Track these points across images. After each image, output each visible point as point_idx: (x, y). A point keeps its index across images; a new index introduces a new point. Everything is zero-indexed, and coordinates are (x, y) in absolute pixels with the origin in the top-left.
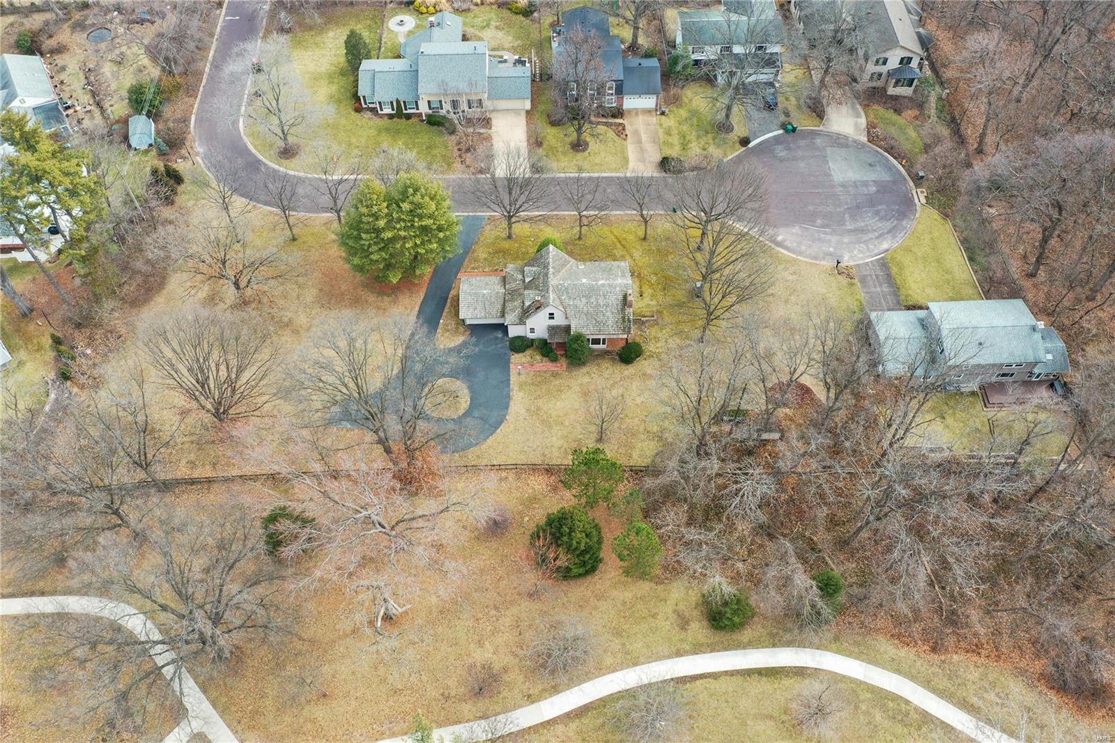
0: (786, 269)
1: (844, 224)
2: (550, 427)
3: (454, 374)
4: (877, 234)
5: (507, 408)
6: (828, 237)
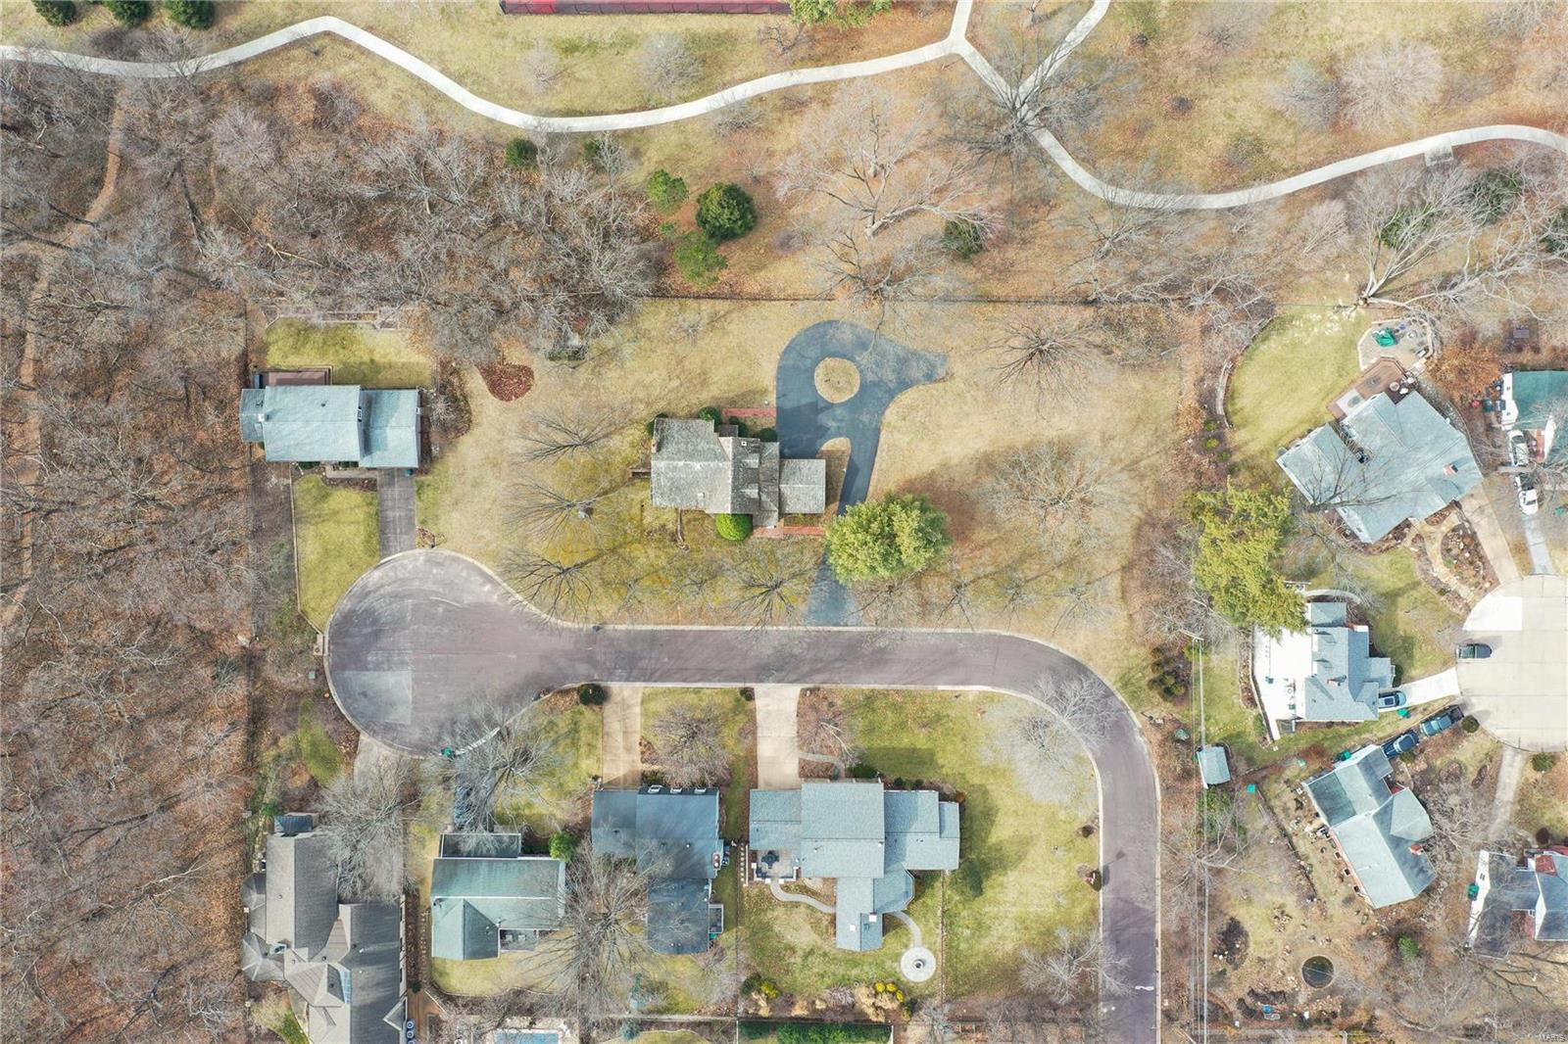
0: (487, 544)
1: (414, 605)
2: (739, 346)
3: (830, 406)
4: (382, 591)
5: (780, 367)
6: (434, 588)
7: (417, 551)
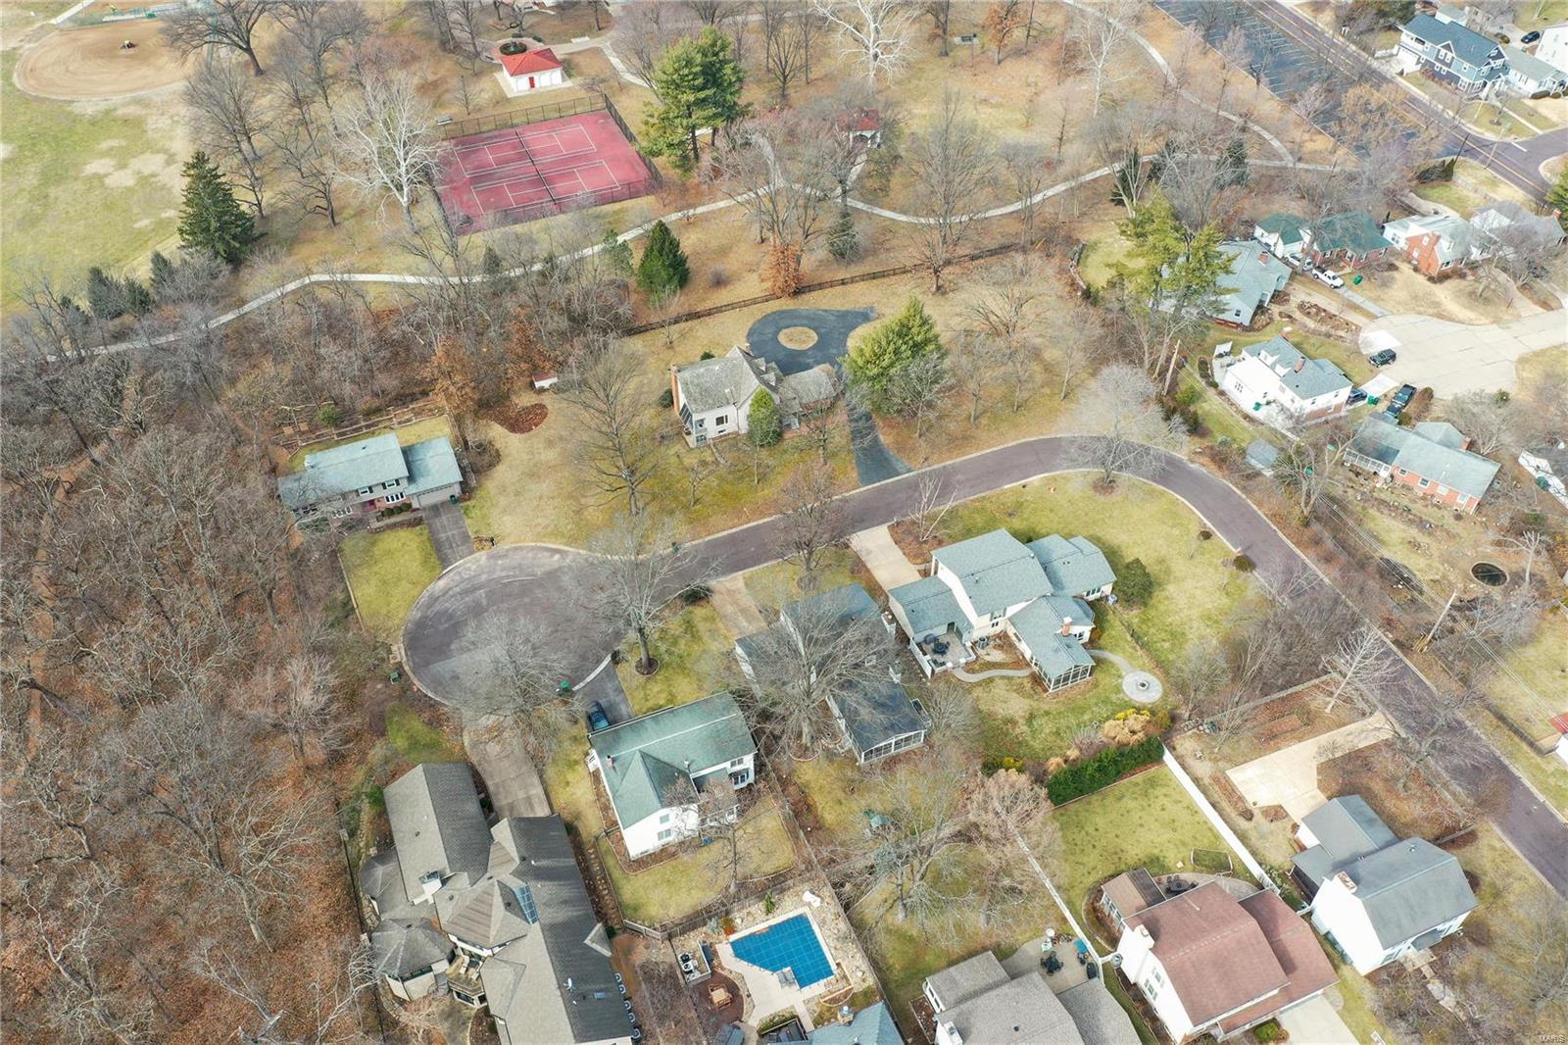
0: (546, 527)
1: (486, 593)
3: (802, 352)
4: (451, 593)
5: (749, 344)
6: (504, 574)
7: (477, 555)
